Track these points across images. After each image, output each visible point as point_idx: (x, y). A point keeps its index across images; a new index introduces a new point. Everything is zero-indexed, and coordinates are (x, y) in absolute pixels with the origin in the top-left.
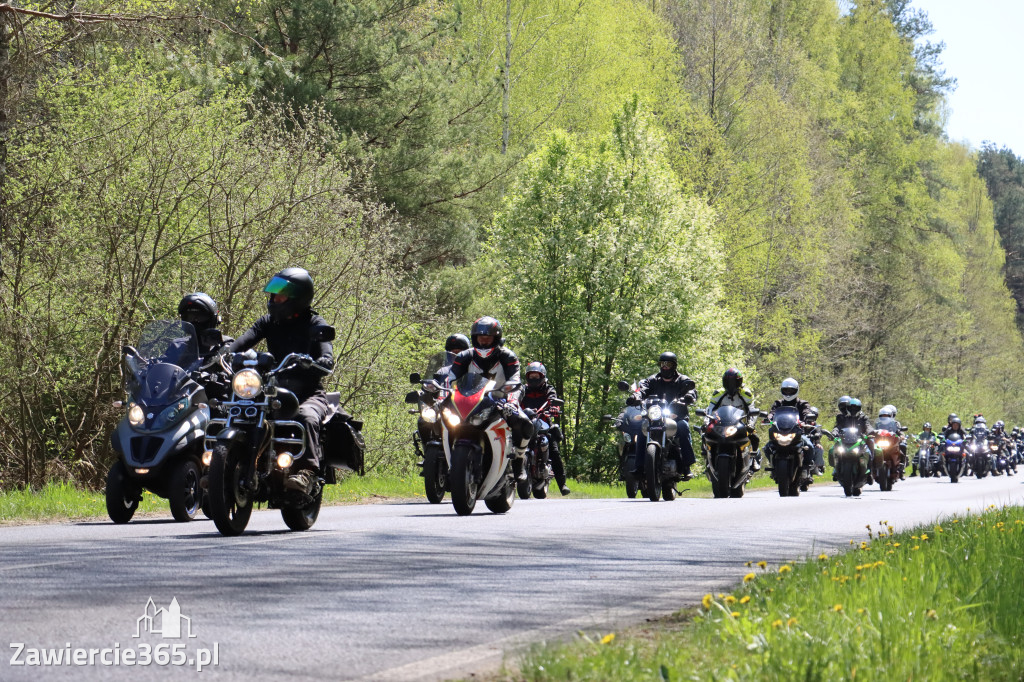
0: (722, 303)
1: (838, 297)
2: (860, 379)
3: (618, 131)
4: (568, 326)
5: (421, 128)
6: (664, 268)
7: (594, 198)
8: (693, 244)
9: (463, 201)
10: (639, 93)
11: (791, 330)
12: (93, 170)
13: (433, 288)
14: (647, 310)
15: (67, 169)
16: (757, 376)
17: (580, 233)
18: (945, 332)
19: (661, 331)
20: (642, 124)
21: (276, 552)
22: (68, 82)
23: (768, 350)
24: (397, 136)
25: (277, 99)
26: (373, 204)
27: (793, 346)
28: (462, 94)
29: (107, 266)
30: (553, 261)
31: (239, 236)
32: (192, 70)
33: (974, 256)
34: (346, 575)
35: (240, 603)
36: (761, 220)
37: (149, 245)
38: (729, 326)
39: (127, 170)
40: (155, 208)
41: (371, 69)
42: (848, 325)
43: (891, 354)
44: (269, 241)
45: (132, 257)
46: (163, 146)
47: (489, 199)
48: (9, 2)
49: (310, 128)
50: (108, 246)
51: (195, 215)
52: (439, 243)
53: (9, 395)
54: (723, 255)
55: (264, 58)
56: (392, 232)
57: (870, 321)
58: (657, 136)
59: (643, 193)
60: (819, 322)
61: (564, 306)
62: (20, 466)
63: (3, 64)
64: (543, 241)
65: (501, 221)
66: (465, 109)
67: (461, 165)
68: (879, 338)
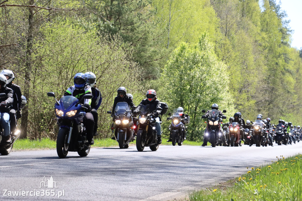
0: (228, 92)
1: (260, 90)
2: (266, 113)
3: (200, 43)
4: (185, 97)
5: (145, 41)
6: (212, 81)
7: (193, 61)
8: (221, 75)
9: (156, 62)
10: (206, 32)
11: (246, 99)
12: (55, 51)
13: (149, 86)
14: (207, 93)
15: (48, 51)
17: (189, 72)
18: (289, 101)
19: (211, 99)
22: (48, 27)
23: (240, 105)
24: (138, 43)
25: (107, 32)
26: (133, 62)
27: (247, 104)
28: (157, 31)
29: (59, 78)
30: (181, 79)
31: (95, 71)
32: (84, 24)
33: (298, 79)
36: (239, 68)
37: (70, 73)
38: (230, 98)
39: (64, 52)
40: (72, 62)
41: (131, 24)
42: (262, 99)
43: (274, 106)
44: (104, 72)
45: (66, 76)
46: (75, 45)
47: (164, 61)
48: (34, 4)
49: (115, 41)
50: (59, 72)
51: (83, 64)
52: (150, 73)
53: (31, 113)
54: (229, 78)
55: (104, 21)
56: (138, 70)
57: (268, 97)
58: (211, 44)
59: (207, 60)
60: (254, 97)
61: (184, 91)
62: (34, 133)
63: (32, 22)
64: (178, 73)
65: (167, 67)
66: (158, 36)
67: (156, 52)
68: (271, 102)
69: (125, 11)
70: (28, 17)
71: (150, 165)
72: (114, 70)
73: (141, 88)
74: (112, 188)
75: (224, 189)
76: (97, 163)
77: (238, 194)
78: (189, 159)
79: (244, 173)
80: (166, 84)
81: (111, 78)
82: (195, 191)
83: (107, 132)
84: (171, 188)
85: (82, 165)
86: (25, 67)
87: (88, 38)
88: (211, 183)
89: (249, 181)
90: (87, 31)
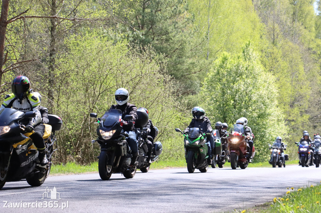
0: (277, 106)
1: (315, 104)
3: (244, 52)
4: (228, 114)
5: (182, 52)
6: (258, 95)
7: (236, 73)
8: (268, 87)
9: (195, 75)
10: (250, 40)
11: (300, 115)
12: (81, 66)
13: (186, 102)
14: (254, 108)
15: (73, 66)
16: (289, 129)
17: (232, 84)
19: (258, 115)
20: (251, 50)
21: (138, 184)
22: (74, 39)
23: (293, 121)
24: (174, 54)
25: (137, 43)
26: (167, 76)
27: (300, 119)
28: (195, 41)
29: (85, 96)
30: (224, 93)
31: (126, 86)
32: (111, 35)
34: (160, 191)
35: (127, 200)
37: (98, 89)
38: (280, 113)
39: (91, 66)
40: (100, 78)
41: (166, 34)
42: (318, 113)
44: (135, 88)
45: (93, 93)
46: (102, 58)
47: (203, 74)
48: (56, 15)
49: (147, 53)
50: (85, 89)
51: (112, 80)
52: (187, 88)
54: (277, 91)
55: (133, 31)
56: (173, 84)
58: (256, 54)
59: (252, 72)
60: (308, 112)
61: (227, 107)
62: (59, 157)
63: (54, 34)
64: (220, 87)
65: (207, 81)
66: (196, 46)
67: (194, 63)
69: (159, 20)
70: (50, 29)
72: (146, 85)
73: (177, 104)
80: (207, 100)
81: (144, 94)
86: (47, 85)
90: (116, 43)
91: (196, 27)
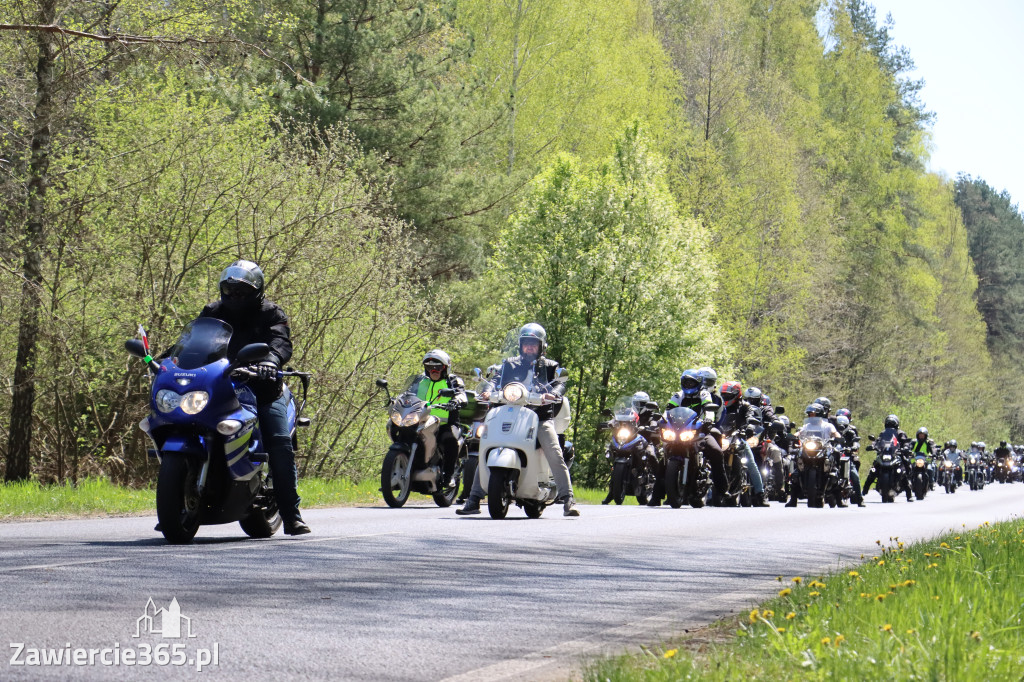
0: (714, 321)
1: (821, 316)
2: (841, 395)
3: (620, 155)
4: (569, 339)
5: (435, 148)
6: (659, 286)
7: (596, 219)
8: (688, 264)
9: (472, 218)
10: (639, 119)
11: (776, 347)
12: (128, 183)
13: (448, 302)
14: (643, 325)
15: (105, 181)
17: (581, 253)
18: (920, 352)
19: (657, 346)
20: (642, 149)
22: (107, 98)
23: (756, 365)
24: (412, 155)
25: (303, 119)
26: (393, 220)
27: (777, 363)
28: (474, 116)
29: (140, 274)
30: (556, 278)
31: (265, 248)
32: (227, 92)
33: (949, 280)
37: (177, 255)
38: (720, 341)
39: (160, 183)
40: (186, 220)
41: (388, 92)
42: (830, 344)
43: (869, 371)
44: (293, 254)
45: (163, 266)
46: (195, 161)
47: (497, 217)
48: (56, 21)
49: (334, 148)
50: (141, 255)
51: (224, 228)
52: (447, 258)
53: (45, 394)
54: (716, 273)
55: (295, 82)
56: (410, 247)
57: (851, 340)
58: (656, 160)
59: (642, 215)
60: (802, 340)
61: (565, 320)
62: (53, 462)
63: (47, 81)
64: (547, 258)
65: (507, 238)
66: (476, 132)
67: (472, 185)
68: (858, 356)
69: (367, 49)
70: (36, 65)
71: (449, 569)
72: (330, 248)
73: (420, 307)
74: (321, 646)
75: (700, 651)
76: (272, 561)
77: (747, 666)
78: (582, 548)
79: (768, 597)
80: (505, 296)
81: (319, 273)
82: (602, 656)
83: (303, 457)
84: (521, 648)
85: (220, 570)
86: (23, 237)
87: (241, 136)
88: (656, 631)
89: (785, 621)
90: (236, 116)
91: (479, 74)
